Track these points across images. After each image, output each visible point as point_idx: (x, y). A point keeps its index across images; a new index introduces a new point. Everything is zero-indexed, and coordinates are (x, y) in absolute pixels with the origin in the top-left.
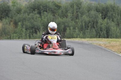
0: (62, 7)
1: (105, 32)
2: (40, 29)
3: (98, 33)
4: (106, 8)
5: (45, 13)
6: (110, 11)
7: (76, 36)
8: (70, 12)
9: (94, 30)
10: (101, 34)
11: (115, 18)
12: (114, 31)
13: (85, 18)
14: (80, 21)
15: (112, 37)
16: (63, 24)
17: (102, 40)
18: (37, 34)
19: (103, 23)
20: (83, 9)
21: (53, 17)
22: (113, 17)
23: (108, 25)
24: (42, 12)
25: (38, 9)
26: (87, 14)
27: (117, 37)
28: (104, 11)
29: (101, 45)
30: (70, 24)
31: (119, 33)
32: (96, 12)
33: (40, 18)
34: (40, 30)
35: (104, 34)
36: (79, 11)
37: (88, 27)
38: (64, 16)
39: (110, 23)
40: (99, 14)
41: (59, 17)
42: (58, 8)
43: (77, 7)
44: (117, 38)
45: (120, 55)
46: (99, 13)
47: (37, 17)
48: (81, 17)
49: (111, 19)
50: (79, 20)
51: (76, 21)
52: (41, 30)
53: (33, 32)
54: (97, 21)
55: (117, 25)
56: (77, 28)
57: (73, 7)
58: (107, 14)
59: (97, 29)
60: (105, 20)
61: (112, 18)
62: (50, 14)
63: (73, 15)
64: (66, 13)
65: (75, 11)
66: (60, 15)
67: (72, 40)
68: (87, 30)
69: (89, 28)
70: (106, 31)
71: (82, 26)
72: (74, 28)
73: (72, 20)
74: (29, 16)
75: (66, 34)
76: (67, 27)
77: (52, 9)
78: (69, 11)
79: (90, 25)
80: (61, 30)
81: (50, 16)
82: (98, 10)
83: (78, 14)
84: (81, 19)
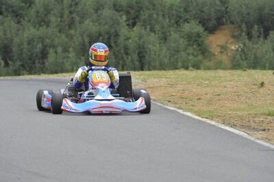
0: (37, 2)
1: (135, 57)
3: (119, 59)
4: (137, 3)
6: (144, 9)
7: (70, 68)
8: (54, 14)
10: (128, 62)
11: (158, 24)
12: (155, 55)
13: (90, 26)
14: (78, 32)
15: (151, 68)
16: (39, 40)
19: (132, 36)
20: (85, 4)
21: (16, 25)
22: (152, 21)
23: (142, 40)
26: (95, 16)
27: (162, 67)
28: (132, 8)
30: (57, 41)
31: (168, 58)
32: (115, 12)
35: (132, 61)
36: (76, 10)
38: (43, 23)
39: (146, 36)
40: (121, 16)
41: (29, 24)
42: (28, 5)
44: (164, 69)
45: (168, 107)
46: (121, 13)
48: (80, 23)
49: (148, 27)
51: (71, 34)
54: (116, 32)
55: (162, 39)
56: (71, 49)
57: (63, 1)
58: (140, 14)
59: (117, 49)
60: (135, 28)
61: (150, 24)
62: (10, 18)
63: (61, 21)
64: (46, 15)
65: (67, 12)
66: (32, 20)
67: (60, 78)
70: (139, 54)
71: (84, 44)
72: (66, 50)
73: (60, 31)
75: (47, 64)
76: (50, 47)
77: (14, 8)
78: (52, 12)
80: (37, 56)
81: (10, 22)
82: (117, 7)
83: (72, 18)
84: (81, 28)
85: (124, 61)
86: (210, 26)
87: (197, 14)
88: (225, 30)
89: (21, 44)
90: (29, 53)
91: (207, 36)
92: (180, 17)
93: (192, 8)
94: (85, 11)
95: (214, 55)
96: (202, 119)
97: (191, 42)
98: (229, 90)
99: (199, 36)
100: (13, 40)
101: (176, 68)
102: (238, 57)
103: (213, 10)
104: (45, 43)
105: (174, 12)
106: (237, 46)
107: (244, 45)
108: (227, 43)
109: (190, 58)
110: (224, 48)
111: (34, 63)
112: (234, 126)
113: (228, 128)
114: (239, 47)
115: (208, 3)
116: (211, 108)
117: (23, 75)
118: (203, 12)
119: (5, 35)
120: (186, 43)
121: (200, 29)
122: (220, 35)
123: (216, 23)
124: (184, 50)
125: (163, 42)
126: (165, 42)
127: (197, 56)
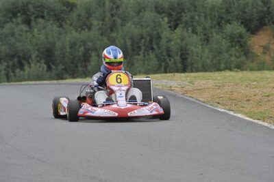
0: (78, 6)
1: (178, 59)
2: (30, 57)
3: (162, 62)
4: (178, 5)
5: (40, 20)
6: (186, 11)
8: (96, 17)
9: (152, 55)
10: (170, 64)
11: (199, 25)
12: (197, 56)
13: (132, 29)
14: (120, 35)
15: (194, 70)
16: (82, 43)
17: (175, 78)
18: (24, 70)
19: (174, 38)
20: (127, 8)
21: (58, 29)
22: (194, 23)
23: (184, 42)
24: (33, 18)
25: (24, 13)
26: (136, 19)
27: (205, 69)
28: (174, 11)
29: (173, 88)
30: (99, 44)
31: (210, 59)
32: (156, 14)
33: (28, 33)
34: (30, 61)
35: (175, 63)
36: (118, 12)
37: (139, 48)
38: (84, 27)
39: (187, 38)
40: (163, 18)
41: (71, 28)
42: (69, 8)
43: (111, 4)
44: (206, 71)
45: (218, 109)
46: (163, 15)
47: (22, 31)
48: (122, 26)
50: (117, 34)
51: (112, 37)
52: (32, 61)
53: (13, 65)
54: (158, 34)
55: (204, 41)
57: (104, 4)
58: (181, 16)
59: (159, 51)
60: (177, 31)
62: (52, 22)
63: (103, 24)
64: (88, 18)
65: (108, 15)
66: (74, 24)
68: (137, 57)
69: (140, 50)
70: (181, 56)
73: (102, 35)
74: (5, 30)
75: (89, 67)
76: (92, 50)
77: (56, 12)
79: (144, 45)
80: (79, 59)
81: (52, 26)
82: (159, 9)
83: (114, 21)
84: (122, 31)
85: (167, 63)
86: (253, 26)
87: (239, 14)
88: (267, 30)
89: (64, 47)
90: (72, 57)
91: (250, 37)
92: (222, 18)
93: (233, 9)
94: (126, 14)
95: (257, 56)
96: (254, 121)
97: (234, 43)
99: (241, 36)
100: (55, 43)
101: (221, 70)
103: (255, 10)
104: (87, 47)
105: (216, 14)
108: (269, 43)
109: (233, 59)
110: (266, 49)
111: (77, 67)
115: (250, 4)
116: (262, 109)
117: (66, 79)
118: (245, 12)
119: (47, 39)
120: (228, 44)
121: (242, 30)
122: (262, 36)
123: (258, 24)
124: (227, 51)
125: (205, 43)
126: (207, 44)
127: (240, 57)
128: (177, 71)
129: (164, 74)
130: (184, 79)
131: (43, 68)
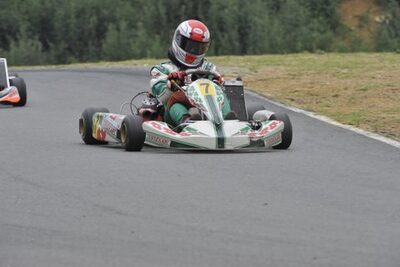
1: (234, 34)
2: (18, 31)
7: (138, 52)
10: (223, 41)
12: (264, 31)
15: (257, 51)
16: (94, 11)
17: (230, 63)
19: (228, 3)
23: (244, 9)
27: (274, 49)
30: (119, 12)
31: (282, 36)
34: (18, 37)
35: (230, 41)
39: (248, 3)
44: (275, 53)
45: (291, 109)
51: (138, 2)
52: (21, 35)
55: (272, 8)
56: (140, 24)
67: (128, 67)
70: (239, 31)
71: (158, 17)
72: (132, 26)
75: (104, 46)
76: (109, 21)
79: (186, 14)
80: (90, 34)
85: (218, 40)
90: (79, 31)
91: (340, 3)
95: (351, 30)
98: (379, 81)
100: (54, 10)
101: (297, 52)
102: (385, 32)
104: (102, 16)
106: (383, 17)
107: (394, 15)
108: (368, 12)
109: (315, 34)
110: (363, 20)
111: (86, 45)
112: (390, 135)
113: (382, 139)
114: (387, 18)
116: (355, 109)
117: (70, 63)
119: (43, 3)
120: (309, 13)
124: (306, 24)
125: (274, 11)
126: (276, 12)
127: (325, 31)
128: (233, 52)
129: (214, 58)
130: (243, 64)
131: (37, 47)
